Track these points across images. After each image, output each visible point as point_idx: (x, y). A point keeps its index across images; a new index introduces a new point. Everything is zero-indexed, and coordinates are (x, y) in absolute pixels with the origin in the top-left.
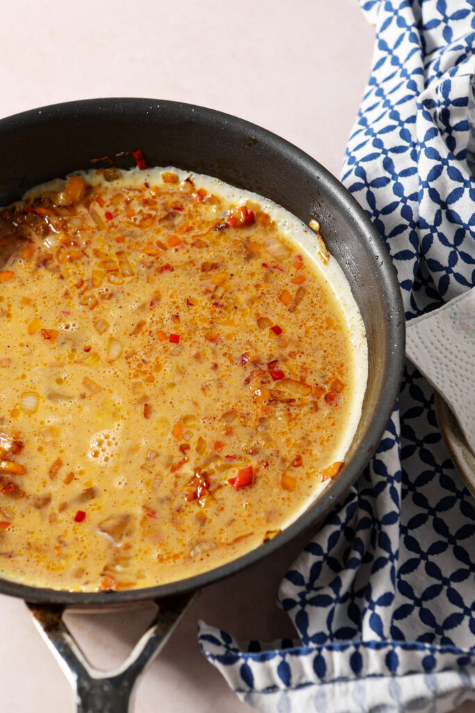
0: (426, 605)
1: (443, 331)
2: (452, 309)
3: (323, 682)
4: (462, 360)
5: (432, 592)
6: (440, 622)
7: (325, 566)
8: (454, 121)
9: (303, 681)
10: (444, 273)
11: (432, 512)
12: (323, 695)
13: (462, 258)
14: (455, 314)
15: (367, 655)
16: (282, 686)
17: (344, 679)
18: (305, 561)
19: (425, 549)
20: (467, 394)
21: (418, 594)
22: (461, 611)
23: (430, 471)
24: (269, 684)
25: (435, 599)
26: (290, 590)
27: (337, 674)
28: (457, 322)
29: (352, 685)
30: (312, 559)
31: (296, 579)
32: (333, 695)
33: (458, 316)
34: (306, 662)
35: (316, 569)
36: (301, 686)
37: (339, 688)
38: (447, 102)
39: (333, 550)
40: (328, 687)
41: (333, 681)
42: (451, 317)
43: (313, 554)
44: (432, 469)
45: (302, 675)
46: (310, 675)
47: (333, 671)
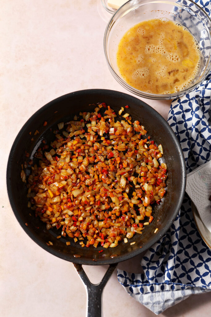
0: (184, 264)
1: (196, 179)
2: (199, 171)
3: (153, 293)
4: (201, 190)
5: (186, 261)
6: (187, 270)
7: (155, 255)
8: (205, 102)
9: (147, 292)
10: (198, 156)
11: (188, 235)
12: (153, 296)
13: (204, 150)
14: (200, 173)
15: (166, 286)
16: (141, 293)
17: (159, 292)
18: (149, 254)
19: (185, 247)
20: (201, 202)
21: (181, 261)
22: (194, 267)
23: (188, 222)
24: (137, 293)
25: (186, 263)
26: (144, 263)
27: (157, 290)
28: (200, 176)
29: (161, 293)
30: (151, 253)
31: (146, 259)
32: (155, 296)
33: (201, 174)
34: (148, 288)
35: (152, 256)
36: (146, 293)
37: (157, 294)
38: (203, 97)
39: (158, 250)
40: (154, 294)
41: (156, 292)
42: (199, 174)
43: (152, 252)
44: (189, 221)
45: (147, 290)
46: (149, 290)
47: (156, 290)
